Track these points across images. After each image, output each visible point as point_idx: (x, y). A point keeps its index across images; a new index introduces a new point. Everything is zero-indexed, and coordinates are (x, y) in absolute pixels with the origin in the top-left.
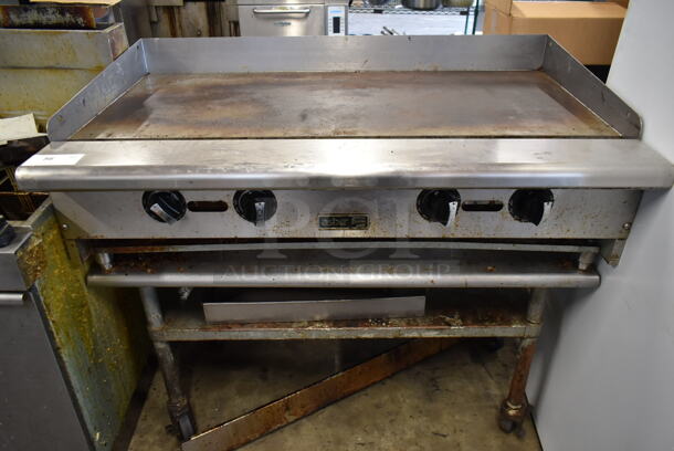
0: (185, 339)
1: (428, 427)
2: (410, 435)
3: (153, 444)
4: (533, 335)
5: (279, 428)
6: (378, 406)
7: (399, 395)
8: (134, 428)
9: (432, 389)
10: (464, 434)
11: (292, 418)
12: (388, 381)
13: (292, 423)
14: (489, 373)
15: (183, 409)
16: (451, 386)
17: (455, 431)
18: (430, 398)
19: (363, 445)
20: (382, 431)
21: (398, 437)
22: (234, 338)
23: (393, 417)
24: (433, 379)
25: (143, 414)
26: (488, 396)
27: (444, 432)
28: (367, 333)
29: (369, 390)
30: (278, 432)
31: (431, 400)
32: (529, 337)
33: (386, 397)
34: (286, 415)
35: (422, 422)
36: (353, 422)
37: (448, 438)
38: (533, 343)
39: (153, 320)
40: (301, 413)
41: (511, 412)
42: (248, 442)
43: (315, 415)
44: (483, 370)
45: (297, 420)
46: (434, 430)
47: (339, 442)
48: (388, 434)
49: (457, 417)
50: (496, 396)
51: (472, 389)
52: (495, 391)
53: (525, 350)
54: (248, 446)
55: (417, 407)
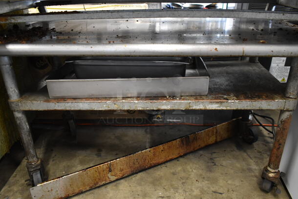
0: (34, 109)
1: (209, 188)
2: (196, 192)
3: (16, 192)
4: (291, 108)
5: (104, 185)
6: (174, 174)
7: (188, 167)
8: (6, 182)
9: (211, 165)
10: (235, 193)
11: (113, 178)
12: (181, 159)
13: (114, 181)
14: (249, 156)
15: (36, 166)
16: (224, 163)
17: (228, 191)
18: (209, 169)
19: (163, 197)
20: (176, 189)
21: (187, 193)
22: (68, 109)
23: (184, 181)
24: (211, 159)
25: (15, 173)
26: (250, 170)
27: (221, 191)
28: (165, 105)
29: (168, 164)
30: (103, 188)
31: (211, 171)
32: (288, 110)
33: (180, 168)
34: (109, 175)
35: (205, 184)
36: (156, 183)
37: (224, 195)
38: (291, 116)
39: (11, 94)
40: (120, 175)
41: (271, 175)
42: (81, 193)
43: (130, 177)
44: (245, 154)
45: (117, 180)
46: (214, 190)
47: (145, 195)
48: (180, 191)
49: (229, 182)
50: (255, 169)
51: (238, 165)
52: (254, 167)
53: (283, 122)
54: (81, 196)
55: (201, 175)
